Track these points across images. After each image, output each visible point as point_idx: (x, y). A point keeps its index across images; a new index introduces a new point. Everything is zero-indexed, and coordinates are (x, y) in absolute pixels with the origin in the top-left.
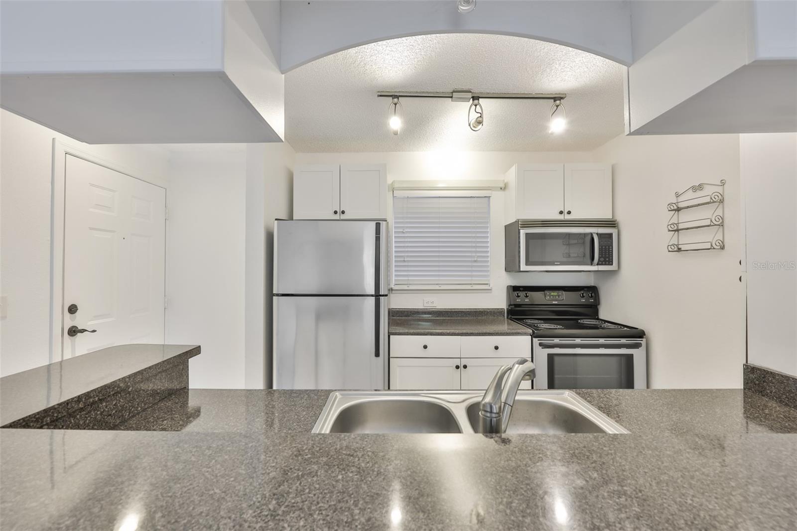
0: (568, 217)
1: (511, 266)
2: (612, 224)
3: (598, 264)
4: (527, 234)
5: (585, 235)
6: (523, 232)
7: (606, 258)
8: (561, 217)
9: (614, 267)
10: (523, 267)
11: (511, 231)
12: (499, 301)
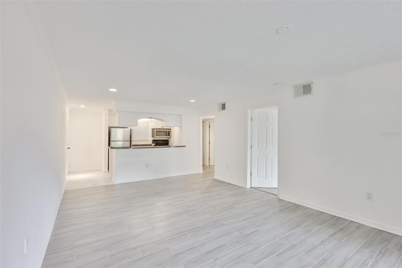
0: (163, 128)
1: (153, 136)
2: (170, 129)
3: (168, 136)
4: (156, 131)
5: (166, 131)
6: (155, 130)
7: (169, 135)
8: (162, 128)
9: (170, 136)
10: (155, 136)
11: (153, 130)
12: (150, 142)
